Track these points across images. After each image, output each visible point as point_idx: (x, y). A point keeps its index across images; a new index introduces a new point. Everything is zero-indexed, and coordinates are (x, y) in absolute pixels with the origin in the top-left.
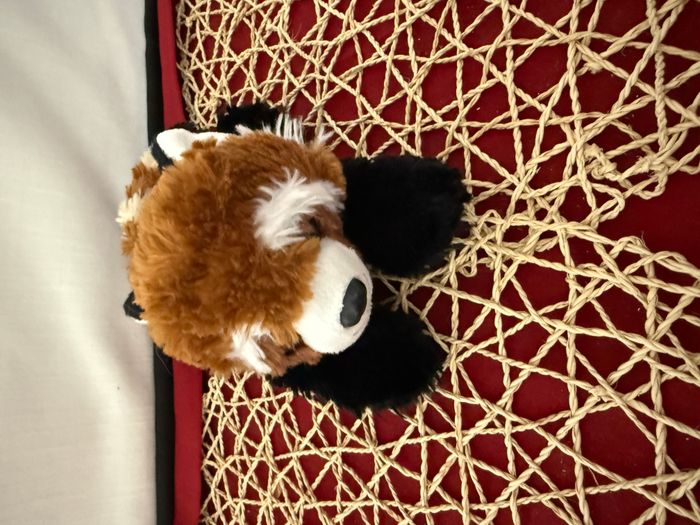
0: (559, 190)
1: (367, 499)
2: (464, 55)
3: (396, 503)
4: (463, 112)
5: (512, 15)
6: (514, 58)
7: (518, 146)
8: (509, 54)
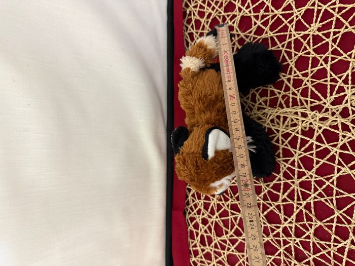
2: (313, 56)
4: (310, 75)
5: (332, 46)
6: (331, 61)
7: (329, 91)
8: (330, 59)
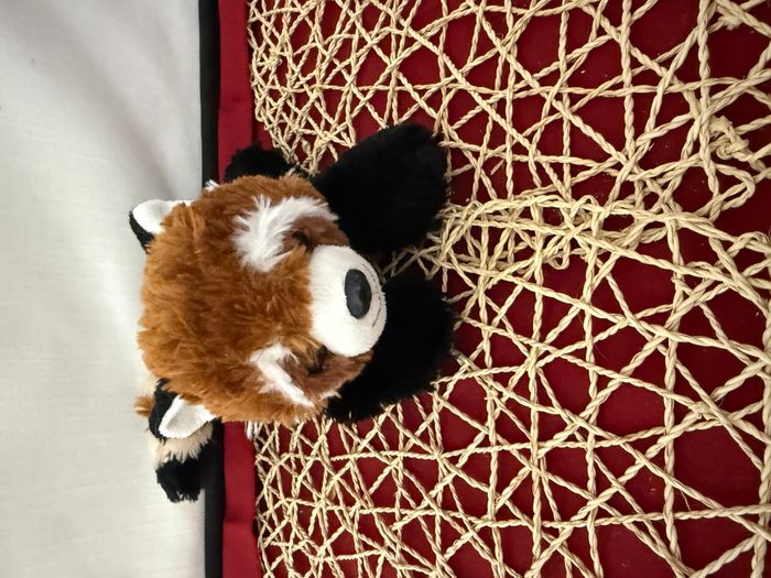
0: (675, 171)
1: (428, 508)
2: (571, 6)
3: (460, 514)
4: (565, 76)
7: (629, 118)
8: (626, 5)
